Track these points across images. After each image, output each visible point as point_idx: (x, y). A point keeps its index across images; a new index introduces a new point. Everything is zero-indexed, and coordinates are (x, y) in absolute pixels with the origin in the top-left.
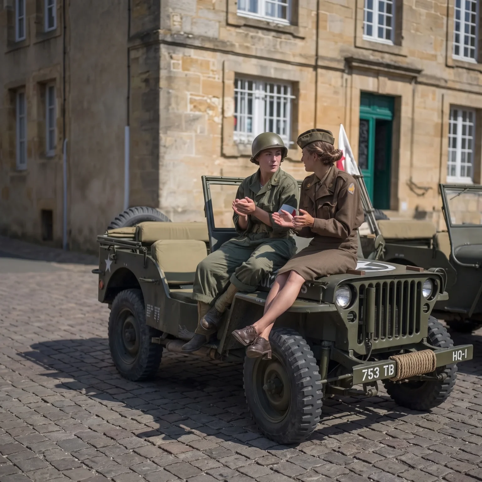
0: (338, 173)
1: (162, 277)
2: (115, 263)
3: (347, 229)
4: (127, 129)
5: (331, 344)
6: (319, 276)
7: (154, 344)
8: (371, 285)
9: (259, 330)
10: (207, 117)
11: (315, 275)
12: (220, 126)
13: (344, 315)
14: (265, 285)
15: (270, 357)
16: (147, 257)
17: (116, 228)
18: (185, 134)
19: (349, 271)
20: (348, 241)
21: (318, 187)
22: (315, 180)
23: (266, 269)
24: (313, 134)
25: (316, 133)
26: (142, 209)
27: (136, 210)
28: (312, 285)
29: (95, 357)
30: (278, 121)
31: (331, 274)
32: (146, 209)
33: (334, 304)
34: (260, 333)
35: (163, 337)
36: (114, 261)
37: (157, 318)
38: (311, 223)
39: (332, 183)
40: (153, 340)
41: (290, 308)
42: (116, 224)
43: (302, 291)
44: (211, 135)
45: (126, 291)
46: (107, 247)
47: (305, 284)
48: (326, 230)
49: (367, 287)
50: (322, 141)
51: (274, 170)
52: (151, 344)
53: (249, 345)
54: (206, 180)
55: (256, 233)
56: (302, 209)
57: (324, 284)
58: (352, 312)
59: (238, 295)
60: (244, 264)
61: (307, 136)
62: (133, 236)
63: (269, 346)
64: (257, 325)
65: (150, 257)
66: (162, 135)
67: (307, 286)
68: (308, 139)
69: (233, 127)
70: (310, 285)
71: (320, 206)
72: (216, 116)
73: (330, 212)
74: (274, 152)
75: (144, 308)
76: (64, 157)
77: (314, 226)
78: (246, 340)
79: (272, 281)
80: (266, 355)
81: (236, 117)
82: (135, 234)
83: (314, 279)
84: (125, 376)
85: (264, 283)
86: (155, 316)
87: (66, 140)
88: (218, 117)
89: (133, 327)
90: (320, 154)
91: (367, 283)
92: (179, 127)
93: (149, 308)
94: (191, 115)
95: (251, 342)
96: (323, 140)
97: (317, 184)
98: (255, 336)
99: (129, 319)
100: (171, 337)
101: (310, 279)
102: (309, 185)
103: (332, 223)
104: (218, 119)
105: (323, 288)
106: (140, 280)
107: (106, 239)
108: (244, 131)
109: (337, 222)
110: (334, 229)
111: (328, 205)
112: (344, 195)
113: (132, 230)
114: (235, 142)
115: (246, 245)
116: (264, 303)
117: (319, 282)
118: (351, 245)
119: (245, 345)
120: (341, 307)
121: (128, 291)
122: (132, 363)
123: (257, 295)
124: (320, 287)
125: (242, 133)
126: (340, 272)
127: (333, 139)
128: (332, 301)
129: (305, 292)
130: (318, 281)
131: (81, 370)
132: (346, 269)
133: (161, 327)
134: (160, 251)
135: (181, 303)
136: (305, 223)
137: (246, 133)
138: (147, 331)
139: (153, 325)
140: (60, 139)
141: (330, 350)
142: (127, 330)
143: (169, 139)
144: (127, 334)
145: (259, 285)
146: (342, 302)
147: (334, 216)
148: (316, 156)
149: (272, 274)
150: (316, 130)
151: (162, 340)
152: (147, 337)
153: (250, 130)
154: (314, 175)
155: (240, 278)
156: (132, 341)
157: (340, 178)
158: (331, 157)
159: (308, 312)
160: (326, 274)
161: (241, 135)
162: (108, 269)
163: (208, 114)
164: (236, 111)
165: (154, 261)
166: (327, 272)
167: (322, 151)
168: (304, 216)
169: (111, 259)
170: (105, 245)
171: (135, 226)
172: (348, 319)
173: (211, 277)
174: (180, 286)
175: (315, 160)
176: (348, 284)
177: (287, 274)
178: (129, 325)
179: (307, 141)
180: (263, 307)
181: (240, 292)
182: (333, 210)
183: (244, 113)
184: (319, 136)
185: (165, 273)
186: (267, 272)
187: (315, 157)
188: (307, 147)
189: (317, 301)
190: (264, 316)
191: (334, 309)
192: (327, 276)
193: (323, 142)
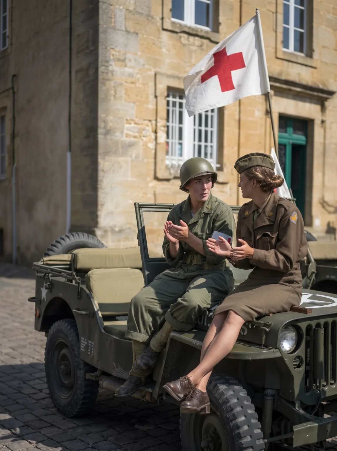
0: (279, 201)
1: (96, 310)
2: (51, 292)
3: (289, 263)
4: (69, 154)
5: (275, 392)
6: (261, 316)
7: (89, 380)
8: (318, 325)
9: (194, 381)
10: (141, 143)
11: (256, 315)
12: (153, 151)
13: (289, 362)
14: (202, 323)
15: (208, 412)
16: (81, 288)
17: (53, 255)
18: (121, 159)
19: (293, 309)
20: (292, 274)
21: (256, 215)
22: (253, 208)
23: (204, 305)
24: (252, 158)
25: (255, 157)
26: (78, 235)
27: (72, 236)
28: (252, 325)
29: (33, 386)
30: (206, 147)
31: (274, 313)
32: (82, 235)
33: (278, 348)
34: (196, 385)
35: (98, 373)
36: (49, 290)
37: (91, 352)
38: (250, 255)
39: (272, 211)
40: (89, 376)
41: (229, 354)
42: (52, 250)
43: (242, 333)
44: (146, 160)
45: (61, 321)
46: (42, 275)
47: (244, 325)
48: (266, 263)
49: (314, 327)
50: (261, 166)
51: (206, 199)
52: (86, 380)
53: (184, 400)
54: (139, 207)
55: (190, 264)
56: (240, 239)
57: (266, 325)
58: (298, 357)
59: (173, 334)
60: (180, 300)
61: (246, 161)
62: (69, 263)
63: (208, 399)
64: (192, 376)
65: (84, 287)
66: (100, 160)
67: (248, 327)
68: (247, 163)
69: (165, 152)
70: (250, 327)
71: (258, 237)
72: (150, 141)
73: (270, 243)
74: (204, 180)
75: (78, 340)
76: (13, 181)
77: (254, 257)
78: (179, 395)
79: (210, 320)
80: (203, 409)
81: (167, 143)
82: (70, 261)
83: (255, 320)
84: (62, 411)
85: (200, 320)
86: (89, 350)
87: (15, 165)
88: (152, 143)
89: (68, 360)
90: (259, 181)
91: (313, 323)
92: (116, 153)
93: (83, 342)
94: (127, 142)
95: (185, 396)
96: (263, 165)
97: (256, 213)
98: (190, 388)
99: (64, 351)
100: (105, 374)
101: (250, 319)
102: (247, 213)
103: (274, 255)
104: (152, 146)
105: (265, 331)
106: (74, 312)
107: (41, 267)
108: (175, 156)
109: (279, 255)
110: (276, 262)
111: (268, 235)
112: (285, 224)
113: (67, 257)
114: (167, 166)
115: (181, 277)
116: (201, 347)
117: (260, 323)
118: (295, 279)
119: (179, 399)
120: (286, 351)
121: (63, 322)
122: (68, 398)
123: (193, 335)
124: (262, 329)
125: (173, 157)
126: (284, 311)
127: (273, 165)
128: (275, 345)
129: (245, 333)
130: (259, 321)
131: (17, 403)
132: (290, 306)
133: (95, 363)
134: (94, 281)
135: (115, 339)
136: (244, 255)
137: (177, 157)
138: (82, 366)
139: (88, 361)
140: (10, 164)
141: (274, 400)
142: (62, 362)
143: (106, 163)
144: (62, 367)
145: (196, 322)
146: (287, 346)
147: (274, 247)
148: (255, 182)
149: (209, 310)
150: (256, 154)
151: (96, 376)
152: (82, 372)
153: (181, 155)
154: (251, 202)
155: (175, 315)
156: (68, 373)
157: (280, 206)
158: (271, 183)
159: (249, 360)
160: (267, 312)
161: (172, 160)
162: (44, 298)
163: (143, 140)
164: (168, 137)
165: (88, 292)
166: (269, 311)
167: (261, 176)
168: (243, 247)
169: (46, 288)
170: (41, 272)
171: (71, 253)
172: (294, 365)
173: (146, 312)
174: (116, 317)
175: (254, 185)
176: (294, 325)
177: (226, 314)
178: (64, 357)
179: (246, 166)
180: (200, 351)
181: (175, 331)
182: (274, 241)
183: (175, 139)
184: (259, 161)
185: (100, 304)
186: (205, 309)
187: (254, 184)
188: (245, 172)
189: (259, 345)
190: (200, 364)
191: (278, 355)
192: (269, 315)
193: (263, 167)
